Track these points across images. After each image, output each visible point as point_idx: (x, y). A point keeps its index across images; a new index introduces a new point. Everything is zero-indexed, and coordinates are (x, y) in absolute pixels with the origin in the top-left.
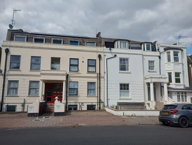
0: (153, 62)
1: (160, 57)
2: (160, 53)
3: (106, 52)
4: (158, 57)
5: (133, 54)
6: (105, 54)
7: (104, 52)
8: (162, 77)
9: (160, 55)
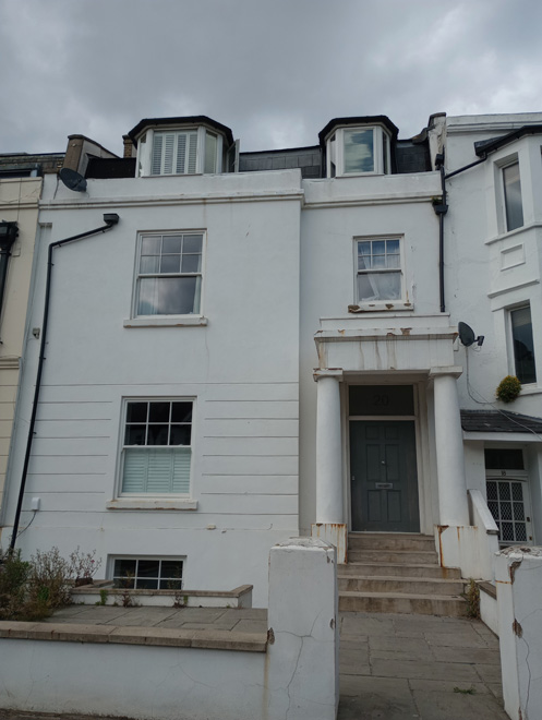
0: (393, 242)
1: (440, 206)
2: (445, 178)
3: (55, 207)
4: (429, 208)
5: (230, 200)
6: (46, 217)
7: (39, 207)
8: (411, 333)
9: (441, 193)
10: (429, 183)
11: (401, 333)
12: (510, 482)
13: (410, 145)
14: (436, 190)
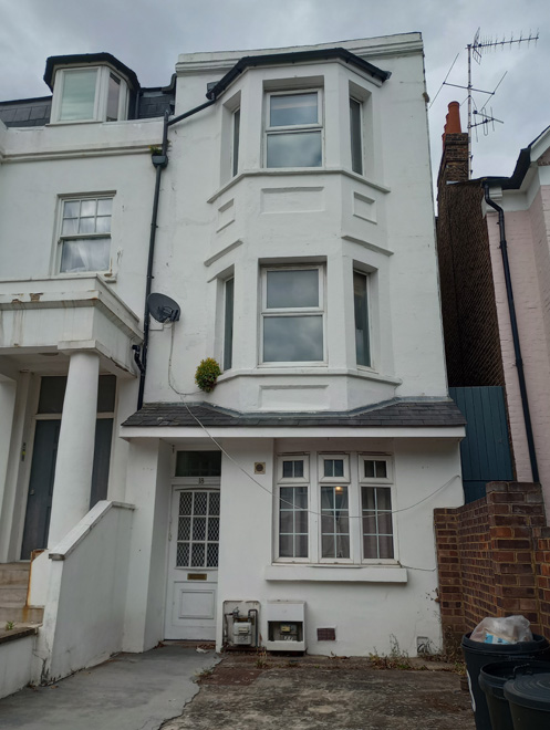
1: (160, 158)
2: (168, 124)
4: (147, 160)
8: (42, 299)
9: (160, 141)
10: (150, 130)
11: (29, 299)
12: (208, 492)
13: (160, 94)
14: (157, 139)
